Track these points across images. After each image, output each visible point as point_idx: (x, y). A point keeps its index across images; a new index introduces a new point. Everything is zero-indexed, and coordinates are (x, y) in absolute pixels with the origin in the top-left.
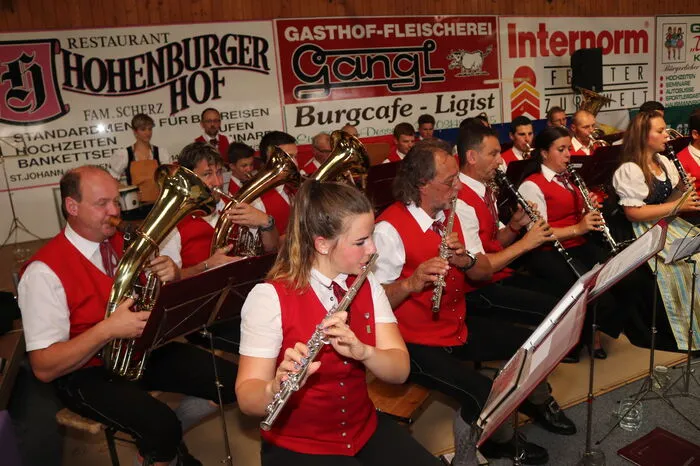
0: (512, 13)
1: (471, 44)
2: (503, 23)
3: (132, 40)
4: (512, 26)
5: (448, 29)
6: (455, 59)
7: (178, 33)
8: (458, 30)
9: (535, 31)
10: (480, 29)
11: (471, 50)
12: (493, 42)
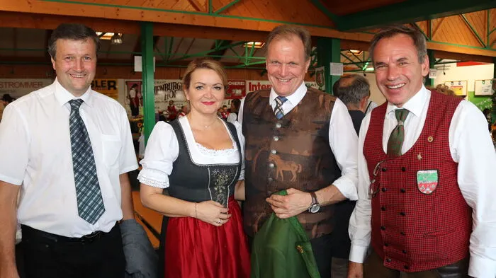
0: (250, 80)
1: (238, 87)
2: (248, 82)
3: (158, 83)
4: (250, 83)
5: (232, 83)
6: (234, 91)
7: (168, 81)
8: (235, 84)
9: (257, 84)
10: (241, 84)
11: (238, 89)
12: (244, 86)
